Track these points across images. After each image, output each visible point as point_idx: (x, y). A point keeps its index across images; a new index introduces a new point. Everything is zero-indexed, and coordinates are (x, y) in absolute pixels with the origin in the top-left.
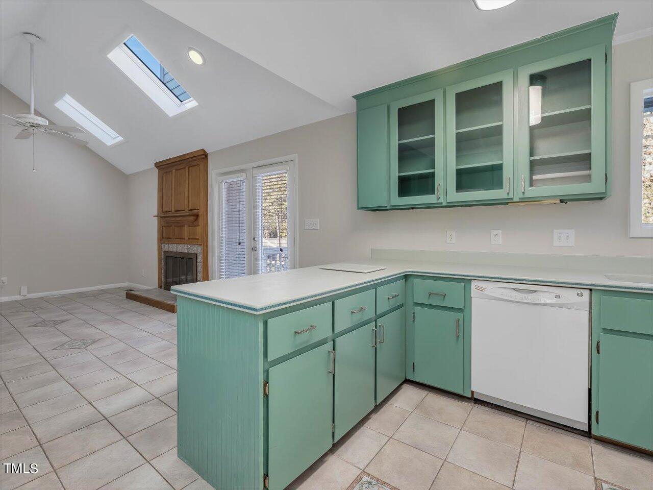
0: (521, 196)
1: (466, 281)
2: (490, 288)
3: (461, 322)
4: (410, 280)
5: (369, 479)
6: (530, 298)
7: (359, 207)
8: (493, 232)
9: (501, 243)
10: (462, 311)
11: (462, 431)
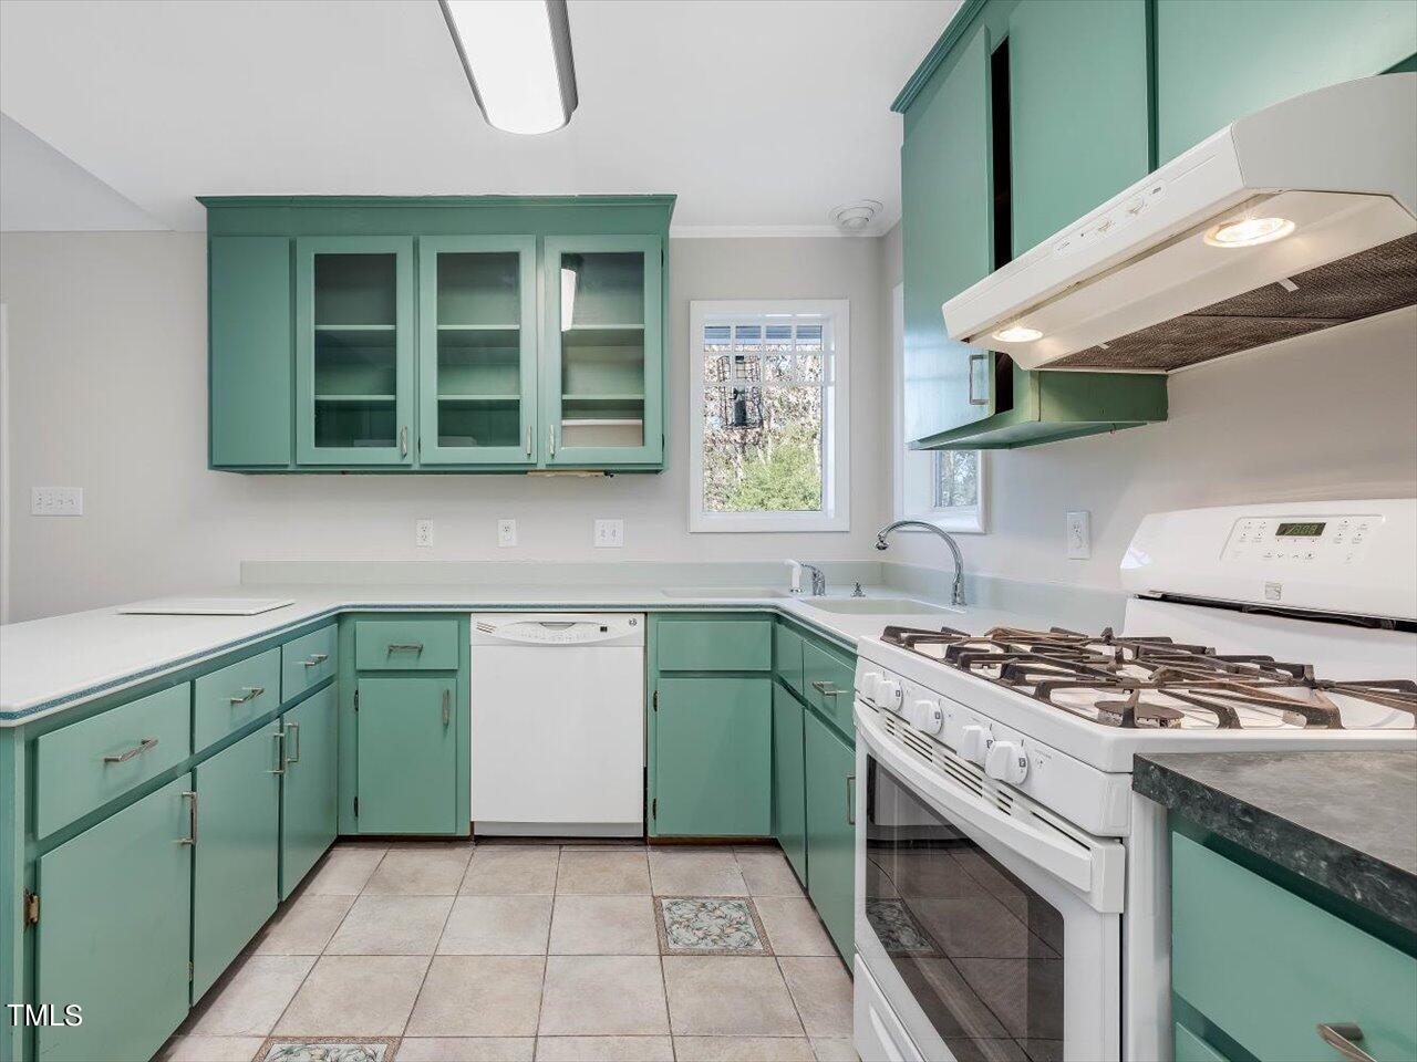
0: (549, 461)
1: (461, 616)
2: (503, 625)
3: (453, 694)
4: (348, 624)
5: (286, 1046)
6: (566, 636)
7: (215, 463)
8: (503, 523)
9: (514, 544)
10: (454, 674)
11: (459, 898)
